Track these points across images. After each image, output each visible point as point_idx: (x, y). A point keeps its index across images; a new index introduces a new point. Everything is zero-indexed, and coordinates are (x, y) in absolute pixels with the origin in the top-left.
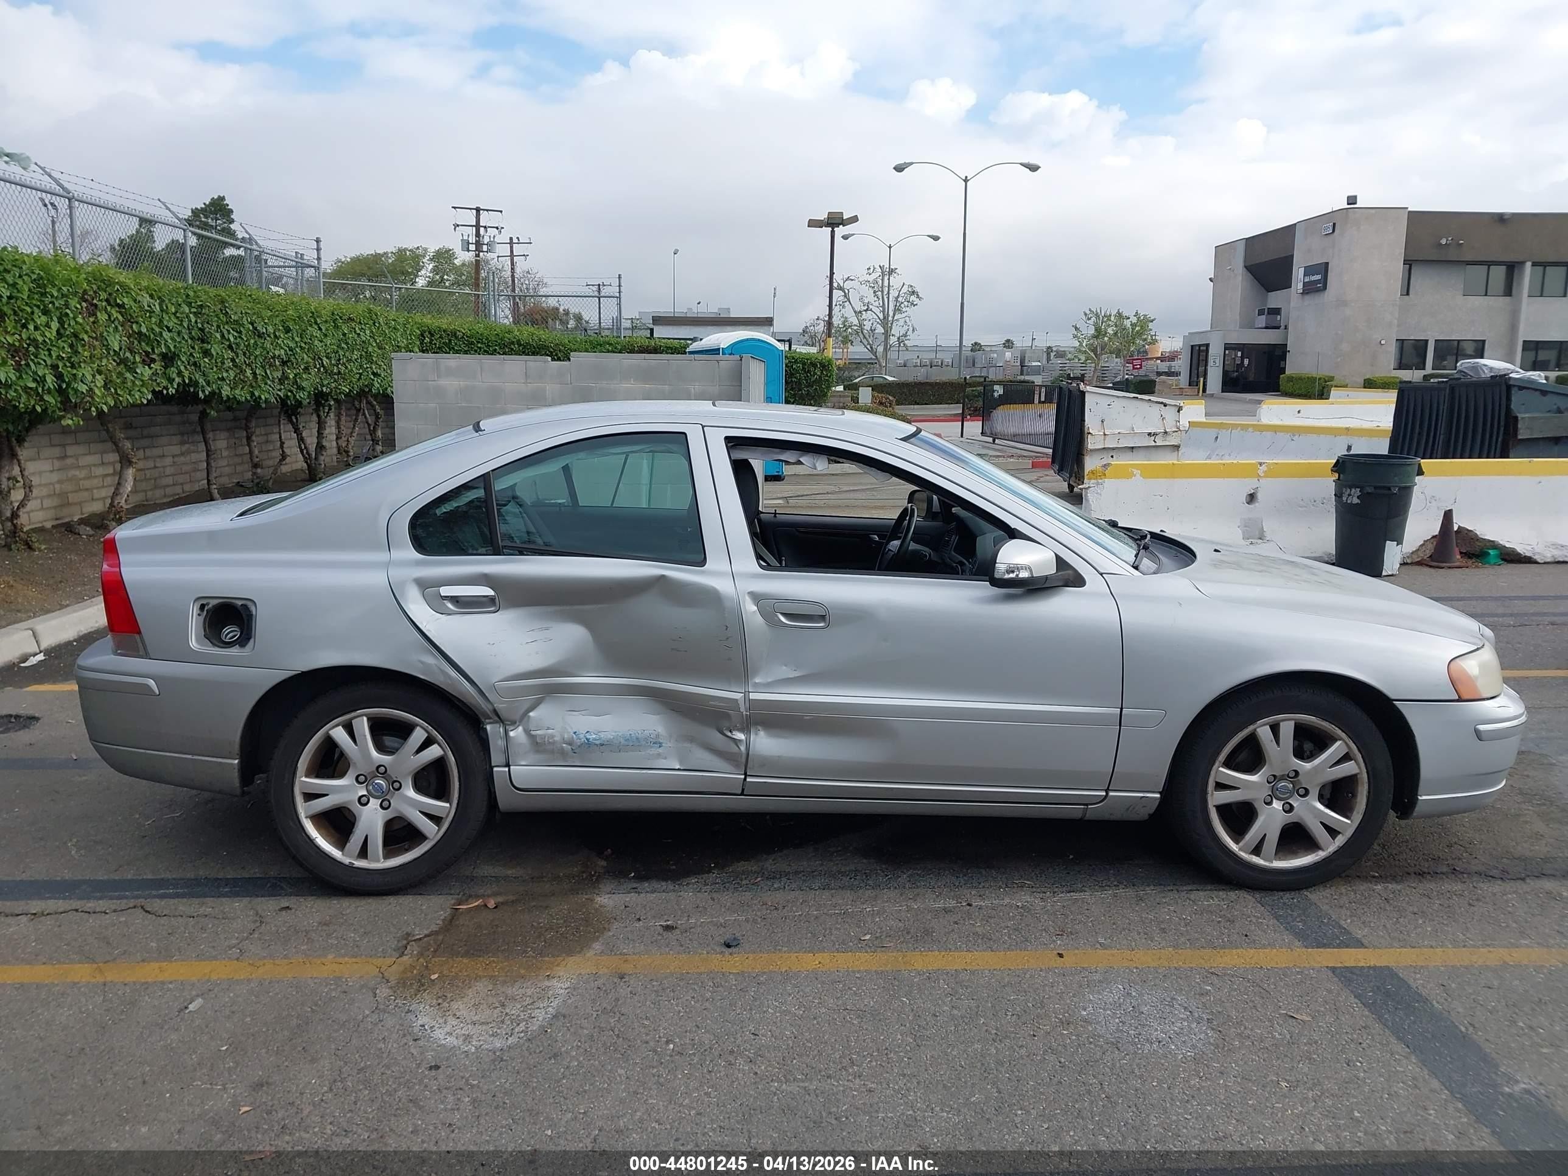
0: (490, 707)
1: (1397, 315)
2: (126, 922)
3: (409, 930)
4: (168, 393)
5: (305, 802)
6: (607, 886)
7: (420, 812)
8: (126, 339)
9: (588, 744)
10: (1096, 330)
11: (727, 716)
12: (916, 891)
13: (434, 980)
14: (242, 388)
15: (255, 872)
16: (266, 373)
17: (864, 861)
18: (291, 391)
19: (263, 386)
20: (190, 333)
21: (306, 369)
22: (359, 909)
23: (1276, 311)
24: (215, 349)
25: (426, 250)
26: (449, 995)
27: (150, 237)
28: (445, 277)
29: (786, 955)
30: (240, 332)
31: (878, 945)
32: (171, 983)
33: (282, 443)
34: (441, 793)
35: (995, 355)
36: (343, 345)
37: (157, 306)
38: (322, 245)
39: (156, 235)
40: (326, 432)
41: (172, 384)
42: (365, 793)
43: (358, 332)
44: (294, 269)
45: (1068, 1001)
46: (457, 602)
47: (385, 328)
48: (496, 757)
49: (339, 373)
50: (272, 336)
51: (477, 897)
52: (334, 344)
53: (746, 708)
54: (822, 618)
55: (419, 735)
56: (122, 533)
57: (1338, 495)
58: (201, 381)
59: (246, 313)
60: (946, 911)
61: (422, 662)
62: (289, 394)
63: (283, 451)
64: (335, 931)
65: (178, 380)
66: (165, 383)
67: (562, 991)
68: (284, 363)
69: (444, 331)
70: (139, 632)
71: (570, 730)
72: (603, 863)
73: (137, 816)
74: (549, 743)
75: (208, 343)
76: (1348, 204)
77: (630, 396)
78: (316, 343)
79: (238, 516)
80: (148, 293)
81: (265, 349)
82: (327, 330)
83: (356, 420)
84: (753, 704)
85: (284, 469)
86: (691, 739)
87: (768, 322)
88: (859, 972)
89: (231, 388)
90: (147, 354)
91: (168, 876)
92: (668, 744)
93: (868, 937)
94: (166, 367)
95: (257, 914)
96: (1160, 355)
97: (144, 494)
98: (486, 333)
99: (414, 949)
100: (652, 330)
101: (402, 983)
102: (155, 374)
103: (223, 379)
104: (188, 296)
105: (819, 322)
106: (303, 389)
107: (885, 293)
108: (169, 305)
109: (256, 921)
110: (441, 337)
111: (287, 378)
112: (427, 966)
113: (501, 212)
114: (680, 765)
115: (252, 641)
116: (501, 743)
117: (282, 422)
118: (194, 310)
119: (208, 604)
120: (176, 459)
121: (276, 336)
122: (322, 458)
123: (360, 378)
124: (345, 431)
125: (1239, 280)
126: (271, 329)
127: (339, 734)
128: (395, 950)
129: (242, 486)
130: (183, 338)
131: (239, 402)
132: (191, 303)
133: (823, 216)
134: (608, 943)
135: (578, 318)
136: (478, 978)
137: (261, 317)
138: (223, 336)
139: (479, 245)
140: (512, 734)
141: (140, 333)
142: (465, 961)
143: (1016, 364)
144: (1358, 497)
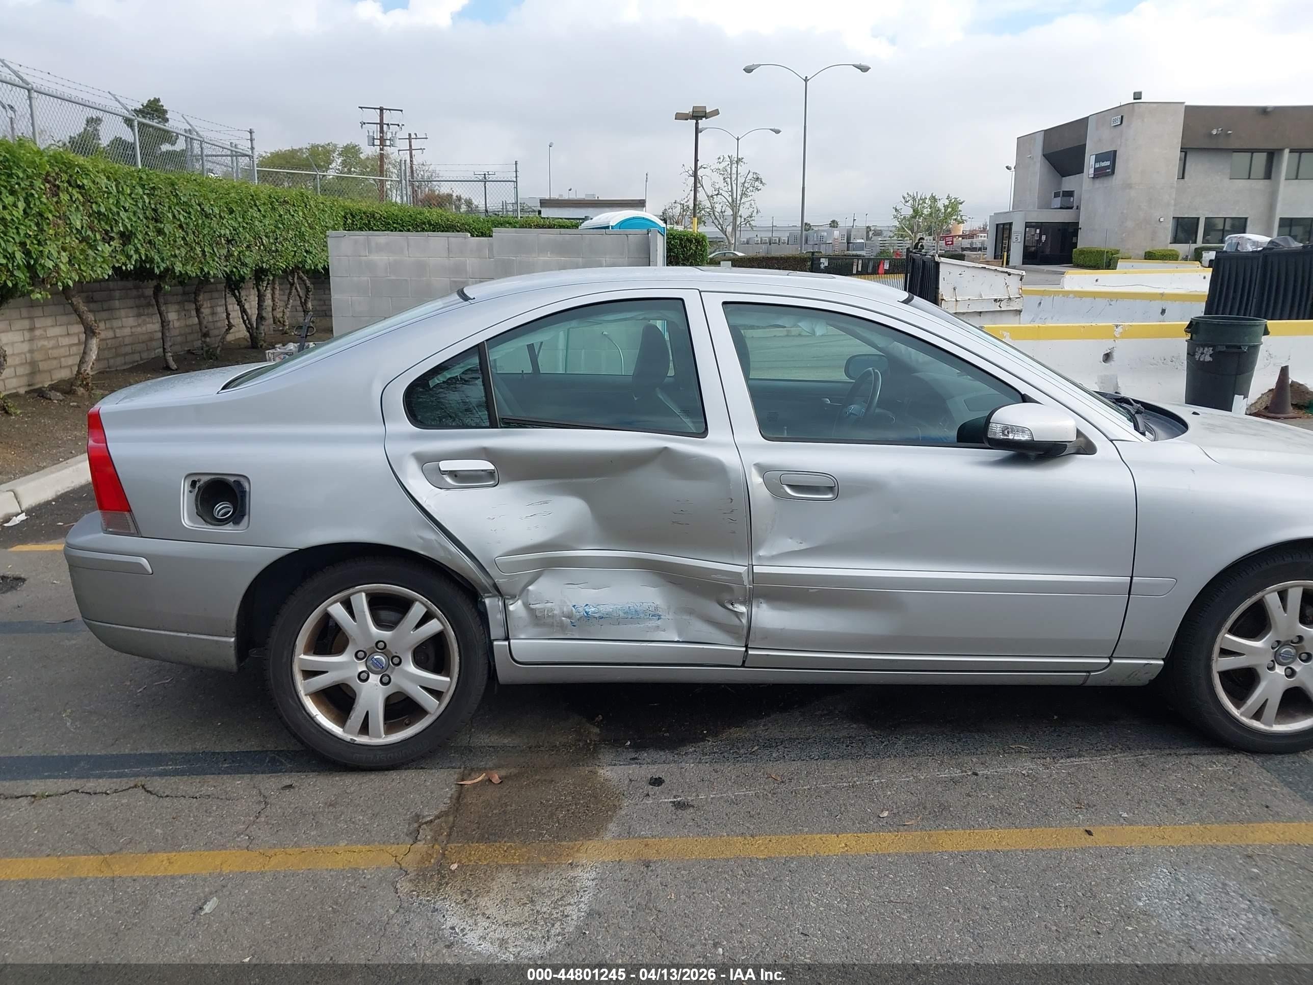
0: (491, 582)
1: (1174, 196)
2: (128, 805)
3: (418, 811)
4: (127, 269)
5: (305, 679)
6: (607, 756)
7: (421, 687)
8: (87, 218)
9: (588, 617)
10: (914, 211)
11: (729, 589)
12: (918, 760)
13: (454, 872)
14: (193, 265)
15: (251, 745)
16: (214, 251)
17: (854, 726)
18: (236, 268)
19: (211, 262)
20: (145, 213)
21: (248, 247)
22: (363, 786)
23: (1070, 194)
24: (168, 229)
25: (335, 146)
26: (473, 890)
27: (96, 135)
28: (353, 169)
29: (809, 837)
30: (189, 213)
31: (897, 823)
32: (181, 877)
33: (228, 315)
34: (440, 667)
35: (825, 234)
36: (280, 226)
37: (114, 188)
38: (254, 136)
39: (101, 134)
40: (266, 303)
41: (129, 260)
42: (365, 669)
43: (293, 213)
44: (229, 158)
45: (1118, 889)
46: (456, 476)
47: (315, 210)
48: (496, 631)
49: (277, 251)
50: (218, 217)
51: (480, 770)
52: (271, 224)
53: (749, 582)
54: (831, 489)
55: (418, 610)
56: (107, 406)
57: (1191, 354)
58: (156, 257)
59: (194, 195)
60: (954, 781)
61: (421, 538)
62: (234, 270)
63: (229, 322)
64: (343, 813)
65: (135, 257)
66: (123, 259)
67: (590, 883)
68: (229, 242)
69: (364, 213)
70: (130, 510)
71: (569, 603)
72: (597, 730)
73: (128, 683)
74: (549, 616)
75: (161, 222)
76: (1134, 99)
77: (547, 267)
78: (257, 223)
79: (223, 389)
80: (105, 175)
81: (212, 229)
82: (265, 211)
83: (290, 293)
84: (755, 577)
85: (230, 337)
86: (691, 612)
87: (641, 204)
88: (889, 855)
89: (183, 265)
90: (107, 232)
91: (166, 750)
92: (668, 616)
93: (886, 814)
94: (124, 244)
95: (260, 793)
96: (961, 234)
97: (106, 362)
98: (401, 214)
99: (426, 833)
100: (540, 212)
101: (422, 876)
102: (114, 251)
103: (175, 256)
104: (141, 178)
105: (676, 205)
106: (246, 265)
107: (733, 179)
108: (125, 187)
109: (260, 802)
110: (361, 218)
111: (232, 255)
112: (443, 854)
113: (401, 111)
114: (679, 637)
115: (246, 518)
116: (500, 617)
117: (228, 295)
118: (148, 192)
119: (199, 481)
120: (133, 330)
121: (221, 217)
122: (262, 327)
123: (295, 255)
124: (279, 304)
125: (1038, 166)
126: (217, 211)
127: (337, 611)
128: (407, 835)
129: (193, 353)
130: (139, 218)
131: (190, 277)
132: (144, 185)
133: (688, 110)
134: (623, 824)
135: (469, 203)
136: (499, 868)
137: (208, 199)
138: (174, 216)
139: (382, 140)
140: (511, 608)
141: (99, 213)
142: (482, 847)
143: (843, 241)
144: (1211, 355)
